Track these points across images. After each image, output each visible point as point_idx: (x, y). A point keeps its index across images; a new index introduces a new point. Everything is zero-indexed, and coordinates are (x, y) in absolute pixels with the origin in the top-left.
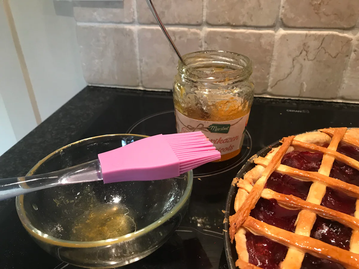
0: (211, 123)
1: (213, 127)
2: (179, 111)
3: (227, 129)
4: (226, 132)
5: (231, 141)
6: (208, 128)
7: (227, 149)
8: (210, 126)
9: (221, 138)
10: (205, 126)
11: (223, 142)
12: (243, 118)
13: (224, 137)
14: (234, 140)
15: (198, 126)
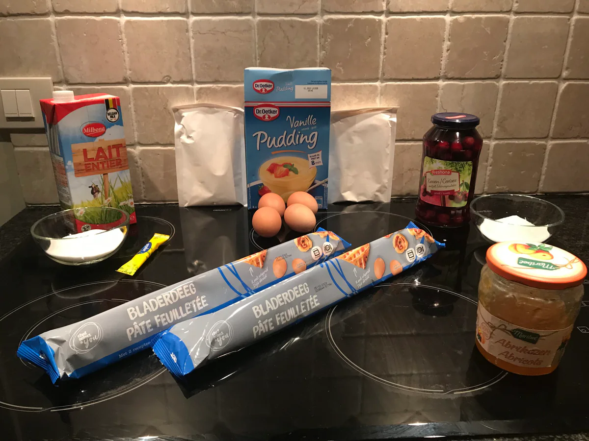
0: (515, 327)
1: (517, 331)
2: (482, 303)
3: (535, 339)
4: (534, 342)
5: (539, 354)
6: (510, 331)
7: (532, 362)
8: (514, 330)
9: (525, 347)
10: (507, 329)
11: (529, 353)
12: (559, 332)
13: (531, 347)
14: (544, 354)
15: (500, 326)
